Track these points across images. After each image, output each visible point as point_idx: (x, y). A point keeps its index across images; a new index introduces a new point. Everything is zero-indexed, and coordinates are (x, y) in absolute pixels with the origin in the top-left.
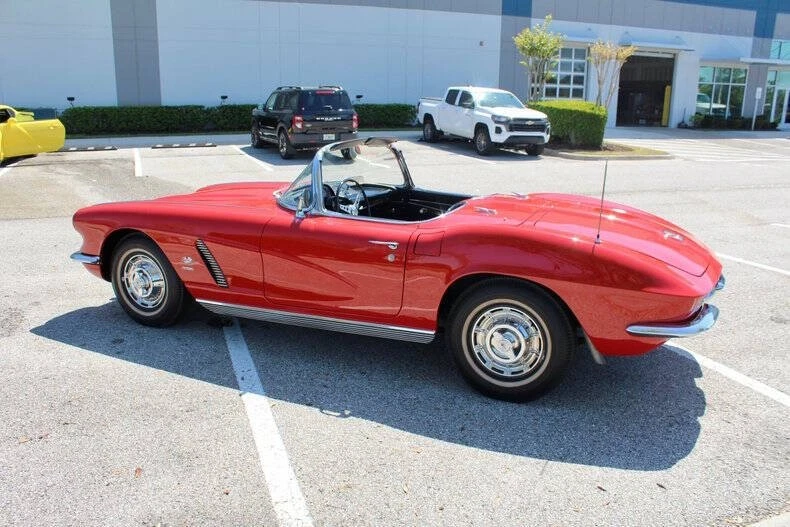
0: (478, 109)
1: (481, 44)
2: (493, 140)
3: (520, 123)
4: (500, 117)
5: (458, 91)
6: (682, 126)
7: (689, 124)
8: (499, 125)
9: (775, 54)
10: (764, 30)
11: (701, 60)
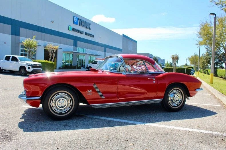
0: (20, 62)
1: (5, 43)
2: (27, 71)
3: (35, 66)
4: (29, 64)
5: (10, 56)
6: (60, 68)
7: (62, 68)
8: (29, 66)
9: (78, 50)
10: (75, 45)
11: (63, 51)
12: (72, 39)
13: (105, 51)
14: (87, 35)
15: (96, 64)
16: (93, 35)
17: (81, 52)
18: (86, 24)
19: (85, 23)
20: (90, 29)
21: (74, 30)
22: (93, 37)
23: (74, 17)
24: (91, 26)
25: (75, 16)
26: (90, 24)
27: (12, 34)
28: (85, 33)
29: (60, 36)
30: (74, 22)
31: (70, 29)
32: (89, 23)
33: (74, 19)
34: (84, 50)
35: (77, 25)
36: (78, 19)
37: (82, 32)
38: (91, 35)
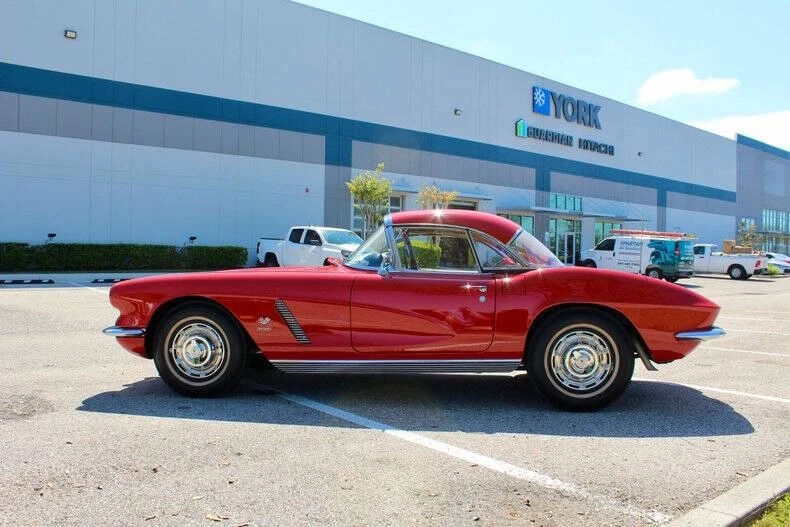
0: (326, 246)
1: (307, 190)
5: (303, 230)
9: (553, 204)
10: (543, 185)
11: (497, 208)
12: (532, 167)
13: (662, 202)
14: (586, 148)
15: (611, 252)
16: (612, 148)
17: (565, 211)
18: (584, 110)
19: (577, 105)
20: (598, 127)
21: (534, 133)
22: (612, 153)
23: (534, 89)
24: (601, 116)
25: (539, 85)
26: (597, 109)
27: (329, 161)
28: (580, 140)
29: (487, 159)
30: (535, 108)
31: (522, 131)
32: (594, 103)
33: (534, 96)
34: (578, 201)
35: (546, 117)
36: (549, 95)
37: (566, 141)
38: (603, 149)
